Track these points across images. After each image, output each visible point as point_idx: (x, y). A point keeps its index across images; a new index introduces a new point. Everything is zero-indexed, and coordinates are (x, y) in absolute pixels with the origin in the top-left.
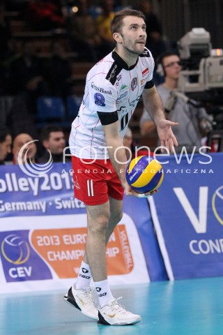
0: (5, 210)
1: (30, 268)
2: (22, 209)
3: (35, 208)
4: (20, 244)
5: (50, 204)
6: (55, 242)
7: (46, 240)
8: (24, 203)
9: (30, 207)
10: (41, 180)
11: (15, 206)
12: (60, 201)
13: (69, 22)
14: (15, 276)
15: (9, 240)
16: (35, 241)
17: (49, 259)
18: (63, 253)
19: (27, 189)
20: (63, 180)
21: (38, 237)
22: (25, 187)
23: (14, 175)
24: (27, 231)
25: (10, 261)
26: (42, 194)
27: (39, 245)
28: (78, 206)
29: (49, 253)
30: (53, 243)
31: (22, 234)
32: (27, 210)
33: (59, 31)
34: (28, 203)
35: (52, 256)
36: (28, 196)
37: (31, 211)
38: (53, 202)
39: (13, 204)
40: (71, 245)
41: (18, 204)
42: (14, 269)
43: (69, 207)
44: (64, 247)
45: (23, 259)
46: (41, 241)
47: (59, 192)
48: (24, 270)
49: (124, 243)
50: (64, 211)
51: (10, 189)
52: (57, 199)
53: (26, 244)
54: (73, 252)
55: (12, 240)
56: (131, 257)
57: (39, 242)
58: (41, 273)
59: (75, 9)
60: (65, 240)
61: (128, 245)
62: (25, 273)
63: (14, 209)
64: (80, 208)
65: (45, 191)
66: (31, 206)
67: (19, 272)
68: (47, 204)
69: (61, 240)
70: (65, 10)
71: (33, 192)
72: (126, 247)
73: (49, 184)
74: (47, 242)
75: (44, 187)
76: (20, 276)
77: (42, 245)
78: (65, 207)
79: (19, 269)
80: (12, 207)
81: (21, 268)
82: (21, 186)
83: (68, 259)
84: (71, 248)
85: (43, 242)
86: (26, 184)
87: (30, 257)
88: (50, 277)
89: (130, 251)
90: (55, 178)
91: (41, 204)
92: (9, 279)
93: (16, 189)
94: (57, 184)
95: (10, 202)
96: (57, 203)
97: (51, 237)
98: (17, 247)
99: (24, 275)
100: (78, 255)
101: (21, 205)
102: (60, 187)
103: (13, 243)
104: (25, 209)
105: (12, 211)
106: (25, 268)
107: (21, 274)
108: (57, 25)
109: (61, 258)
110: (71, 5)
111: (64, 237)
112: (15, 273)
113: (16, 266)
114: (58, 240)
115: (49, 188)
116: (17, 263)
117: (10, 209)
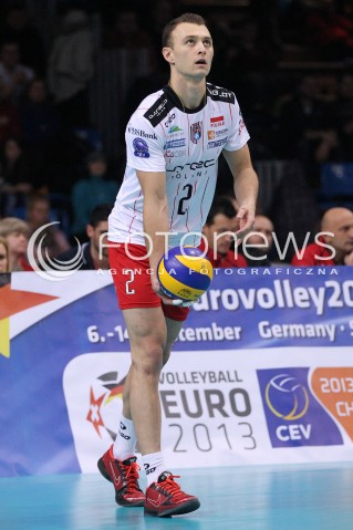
0: (273, 336)
1: (309, 427)
2: (298, 334)
3: (319, 335)
4: (294, 389)
5: (342, 328)
7: (335, 383)
8: (301, 327)
9: (311, 333)
10: (329, 292)
11: (288, 330)
14: (286, 438)
15: (277, 382)
16: (317, 386)
17: (338, 413)
19: (307, 305)
21: (322, 379)
22: (303, 301)
23: (286, 283)
24: (307, 370)
25: (279, 415)
26: (330, 313)
27: (324, 391)
29: (338, 404)
30: (344, 390)
31: (298, 374)
32: (306, 337)
34: (308, 326)
35: (343, 409)
36: (308, 316)
37: (312, 338)
38: (347, 326)
39: (285, 327)
41: (292, 327)
42: (284, 428)
45: (298, 412)
46: (327, 385)
48: (299, 429)
51: (281, 304)
52: (352, 322)
53: (304, 389)
55: (282, 383)
57: (323, 386)
58: (326, 434)
62: (301, 434)
63: (286, 334)
65: (334, 308)
66: (312, 331)
67: (292, 432)
68: (337, 329)
71: (316, 309)
73: (341, 297)
74: (336, 387)
75: (333, 302)
76: (293, 438)
77: (328, 391)
79: (291, 427)
80: (282, 332)
81: (296, 426)
82: (298, 299)
85: (329, 388)
86: (306, 297)
90: (351, 288)
91: (328, 328)
92: (276, 443)
93: (290, 304)
94: (352, 298)
95: (281, 325)
96: (351, 326)
97: (342, 380)
98: (290, 394)
99: (299, 438)
101: (296, 329)
103: (284, 386)
104: (303, 335)
105: (282, 337)
106: (301, 427)
107: (294, 436)
113: (288, 423)
115: (340, 304)
116: (289, 417)
117: (280, 335)
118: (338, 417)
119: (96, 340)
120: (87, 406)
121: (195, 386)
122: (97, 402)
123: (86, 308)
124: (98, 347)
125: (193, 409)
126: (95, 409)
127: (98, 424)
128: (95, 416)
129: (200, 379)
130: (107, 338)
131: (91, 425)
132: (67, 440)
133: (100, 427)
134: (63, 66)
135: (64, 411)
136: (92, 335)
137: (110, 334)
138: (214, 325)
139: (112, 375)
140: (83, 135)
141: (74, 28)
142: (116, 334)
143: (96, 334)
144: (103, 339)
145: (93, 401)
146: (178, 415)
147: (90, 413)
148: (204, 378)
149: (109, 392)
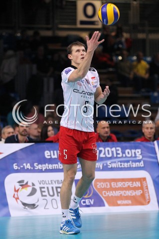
1: (93, 200)
5: (105, 165)
6: (107, 186)
7: (102, 184)
10: (100, 152)
12: (110, 164)
13: (117, 65)
14: (85, 204)
16: (96, 185)
17: (103, 195)
18: (111, 192)
20: (112, 152)
21: (98, 183)
27: (98, 187)
28: (120, 167)
29: (104, 192)
33: (111, 69)
35: (105, 194)
38: (107, 164)
40: (116, 188)
42: (84, 200)
43: (115, 167)
44: (112, 189)
45: (89, 195)
47: (110, 158)
49: (145, 188)
50: (112, 169)
52: (109, 162)
54: (117, 192)
56: (149, 196)
57: (98, 186)
58: (99, 203)
59: (120, 58)
60: (112, 185)
61: (147, 189)
62: (90, 203)
64: (121, 168)
65: (102, 158)
68: (103, 165)
69: (111, 185)
70: (114, 58)
72: (146, 190)
73: (105, 154)
74: (103, 186)
75: (102, 155)
76: (87, 204)
78: (113, 167)
79: (87, 200)
81: (88, 200)
83: (114, 195)
84: (116, 189)
85: (100, 186)
87: (93, 194)
88: (104, 205)
89: (148, 192)
90: (108, 151)
91: (100, 165)
92: (81, 206)
94: (109, 154)
96: (108, 164)
97: (105, 183)
99: (89, 204)
100: (119, 194)
102: (110, 155)
106: (90, 200)
107: (87, 203)
108: (110, 66)
109: (110, 195)
110: (118, 55)
111: (112, 183)
112: (84, 202)
113: (85, 199)
114: (108, 185)
115: (104, 156)
116: (86, 197)
118: (103, 197)
119: (17, 168)
120: (13, 192)
121: (52, 185)
122: (17, 191)
123: (13, 157)
124: (17, 171)
125: (51, 193)
126: (16, 193)
127: (17, 199)
128: (16, 196)
129: (54, 183)
130: (21, 168)
131: (14, 199)
132: (6, 205)
133: (18, 200)
134: (5, 70)
135: (5, 194)
136: (15, 167)
137: (22, 167)
138: (59, 163)
139: (22, 181)
140: (12, 95)
141: (10, 57)
142: (24, 167)
143: (17, 167)
144: (19, 168)
145: (15, 191)
146: (46, 196)
147: (14, 195)
148: (55, 182)
149: (21, 187)
